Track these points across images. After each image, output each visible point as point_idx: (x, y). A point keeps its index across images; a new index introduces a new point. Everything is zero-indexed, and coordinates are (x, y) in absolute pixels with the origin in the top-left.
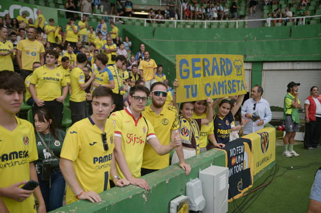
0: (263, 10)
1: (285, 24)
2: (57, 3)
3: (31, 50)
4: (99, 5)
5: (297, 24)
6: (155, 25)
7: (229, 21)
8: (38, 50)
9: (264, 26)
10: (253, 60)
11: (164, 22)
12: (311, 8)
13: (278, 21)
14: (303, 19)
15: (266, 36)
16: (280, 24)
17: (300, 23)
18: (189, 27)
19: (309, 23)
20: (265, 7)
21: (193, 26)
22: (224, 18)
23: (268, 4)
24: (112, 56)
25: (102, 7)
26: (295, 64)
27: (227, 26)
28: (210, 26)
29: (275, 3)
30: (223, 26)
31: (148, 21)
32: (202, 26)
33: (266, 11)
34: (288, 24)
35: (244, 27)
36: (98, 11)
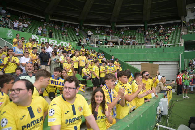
0: (151, 41)
1: (161, 47)
2: (73, 40)
3: (83, 60)
4: (88, 40)
5: (165, 47)
6: (110, 48)
7: (139, 46)
8: (85, 59)
9: (152, 48)
10: (149, 61)
11: (114, 46)
12: (170, 41)
13: (158, 46)
14: (167, 45)
15: (154, 51)
16: (159, 47)
17: (166, 46)
18: (123, 48)
19: (170, 47)
20: (152, 40)
21: (125, 48)
22: (136, 44)
23: (152, 39)
24: (102, 60)
25: (90, 41)
26: (166, 62)
27: (138, 47)
28: (132, 47)
29: (155, 39)
30: (136, 48)
31: (108, 46)
32: (128, 47)
33: (152, 42)
34: (162, 47)
35: (145, 48)
36: (88, 43)
